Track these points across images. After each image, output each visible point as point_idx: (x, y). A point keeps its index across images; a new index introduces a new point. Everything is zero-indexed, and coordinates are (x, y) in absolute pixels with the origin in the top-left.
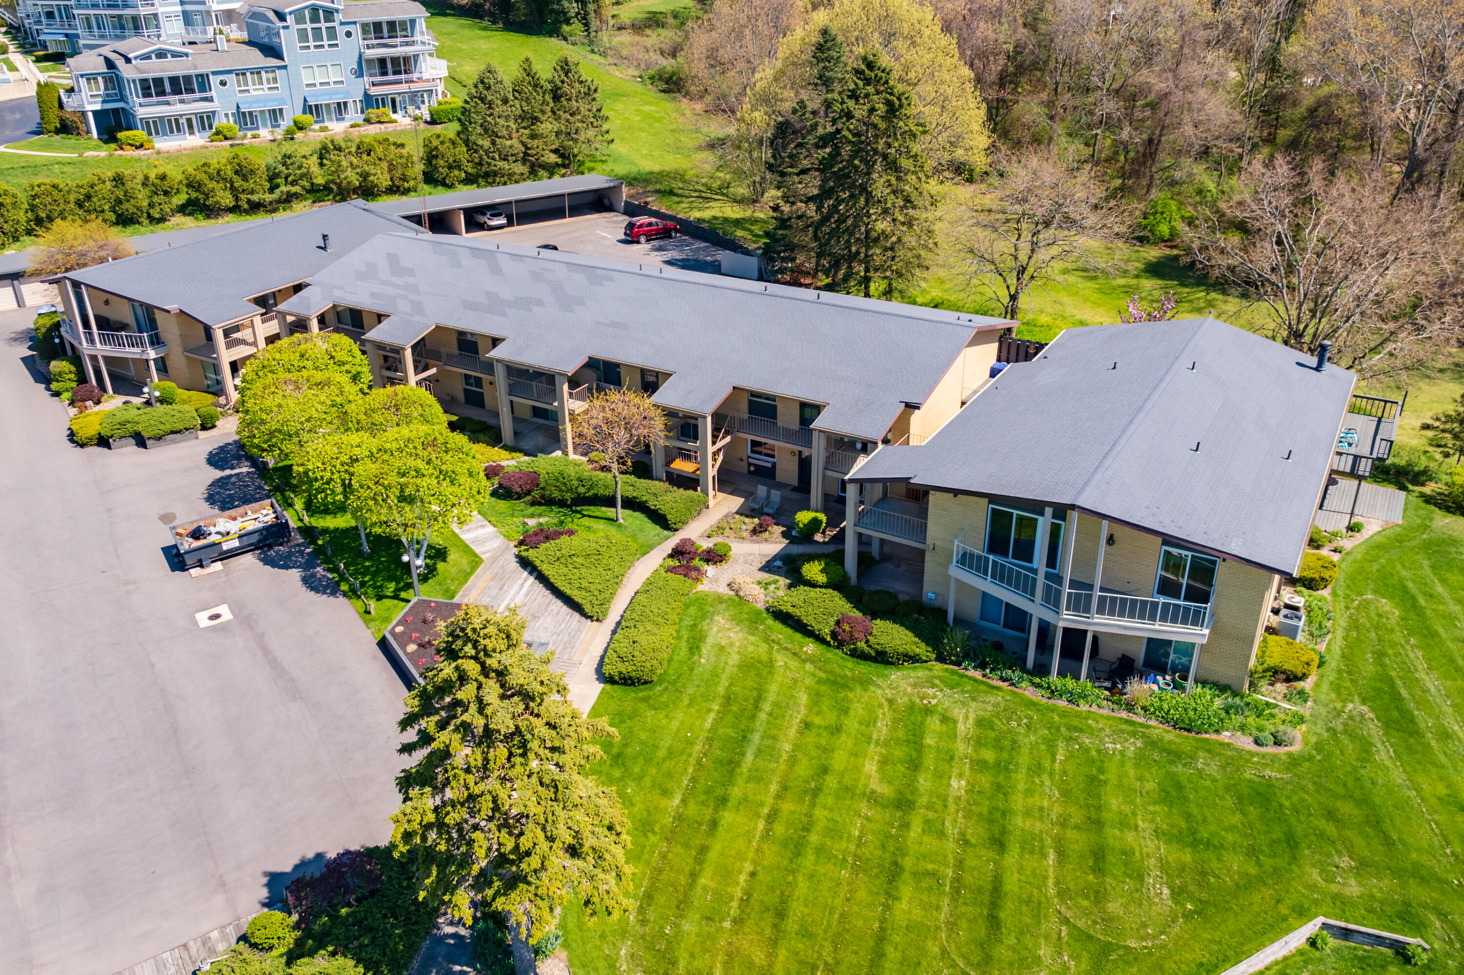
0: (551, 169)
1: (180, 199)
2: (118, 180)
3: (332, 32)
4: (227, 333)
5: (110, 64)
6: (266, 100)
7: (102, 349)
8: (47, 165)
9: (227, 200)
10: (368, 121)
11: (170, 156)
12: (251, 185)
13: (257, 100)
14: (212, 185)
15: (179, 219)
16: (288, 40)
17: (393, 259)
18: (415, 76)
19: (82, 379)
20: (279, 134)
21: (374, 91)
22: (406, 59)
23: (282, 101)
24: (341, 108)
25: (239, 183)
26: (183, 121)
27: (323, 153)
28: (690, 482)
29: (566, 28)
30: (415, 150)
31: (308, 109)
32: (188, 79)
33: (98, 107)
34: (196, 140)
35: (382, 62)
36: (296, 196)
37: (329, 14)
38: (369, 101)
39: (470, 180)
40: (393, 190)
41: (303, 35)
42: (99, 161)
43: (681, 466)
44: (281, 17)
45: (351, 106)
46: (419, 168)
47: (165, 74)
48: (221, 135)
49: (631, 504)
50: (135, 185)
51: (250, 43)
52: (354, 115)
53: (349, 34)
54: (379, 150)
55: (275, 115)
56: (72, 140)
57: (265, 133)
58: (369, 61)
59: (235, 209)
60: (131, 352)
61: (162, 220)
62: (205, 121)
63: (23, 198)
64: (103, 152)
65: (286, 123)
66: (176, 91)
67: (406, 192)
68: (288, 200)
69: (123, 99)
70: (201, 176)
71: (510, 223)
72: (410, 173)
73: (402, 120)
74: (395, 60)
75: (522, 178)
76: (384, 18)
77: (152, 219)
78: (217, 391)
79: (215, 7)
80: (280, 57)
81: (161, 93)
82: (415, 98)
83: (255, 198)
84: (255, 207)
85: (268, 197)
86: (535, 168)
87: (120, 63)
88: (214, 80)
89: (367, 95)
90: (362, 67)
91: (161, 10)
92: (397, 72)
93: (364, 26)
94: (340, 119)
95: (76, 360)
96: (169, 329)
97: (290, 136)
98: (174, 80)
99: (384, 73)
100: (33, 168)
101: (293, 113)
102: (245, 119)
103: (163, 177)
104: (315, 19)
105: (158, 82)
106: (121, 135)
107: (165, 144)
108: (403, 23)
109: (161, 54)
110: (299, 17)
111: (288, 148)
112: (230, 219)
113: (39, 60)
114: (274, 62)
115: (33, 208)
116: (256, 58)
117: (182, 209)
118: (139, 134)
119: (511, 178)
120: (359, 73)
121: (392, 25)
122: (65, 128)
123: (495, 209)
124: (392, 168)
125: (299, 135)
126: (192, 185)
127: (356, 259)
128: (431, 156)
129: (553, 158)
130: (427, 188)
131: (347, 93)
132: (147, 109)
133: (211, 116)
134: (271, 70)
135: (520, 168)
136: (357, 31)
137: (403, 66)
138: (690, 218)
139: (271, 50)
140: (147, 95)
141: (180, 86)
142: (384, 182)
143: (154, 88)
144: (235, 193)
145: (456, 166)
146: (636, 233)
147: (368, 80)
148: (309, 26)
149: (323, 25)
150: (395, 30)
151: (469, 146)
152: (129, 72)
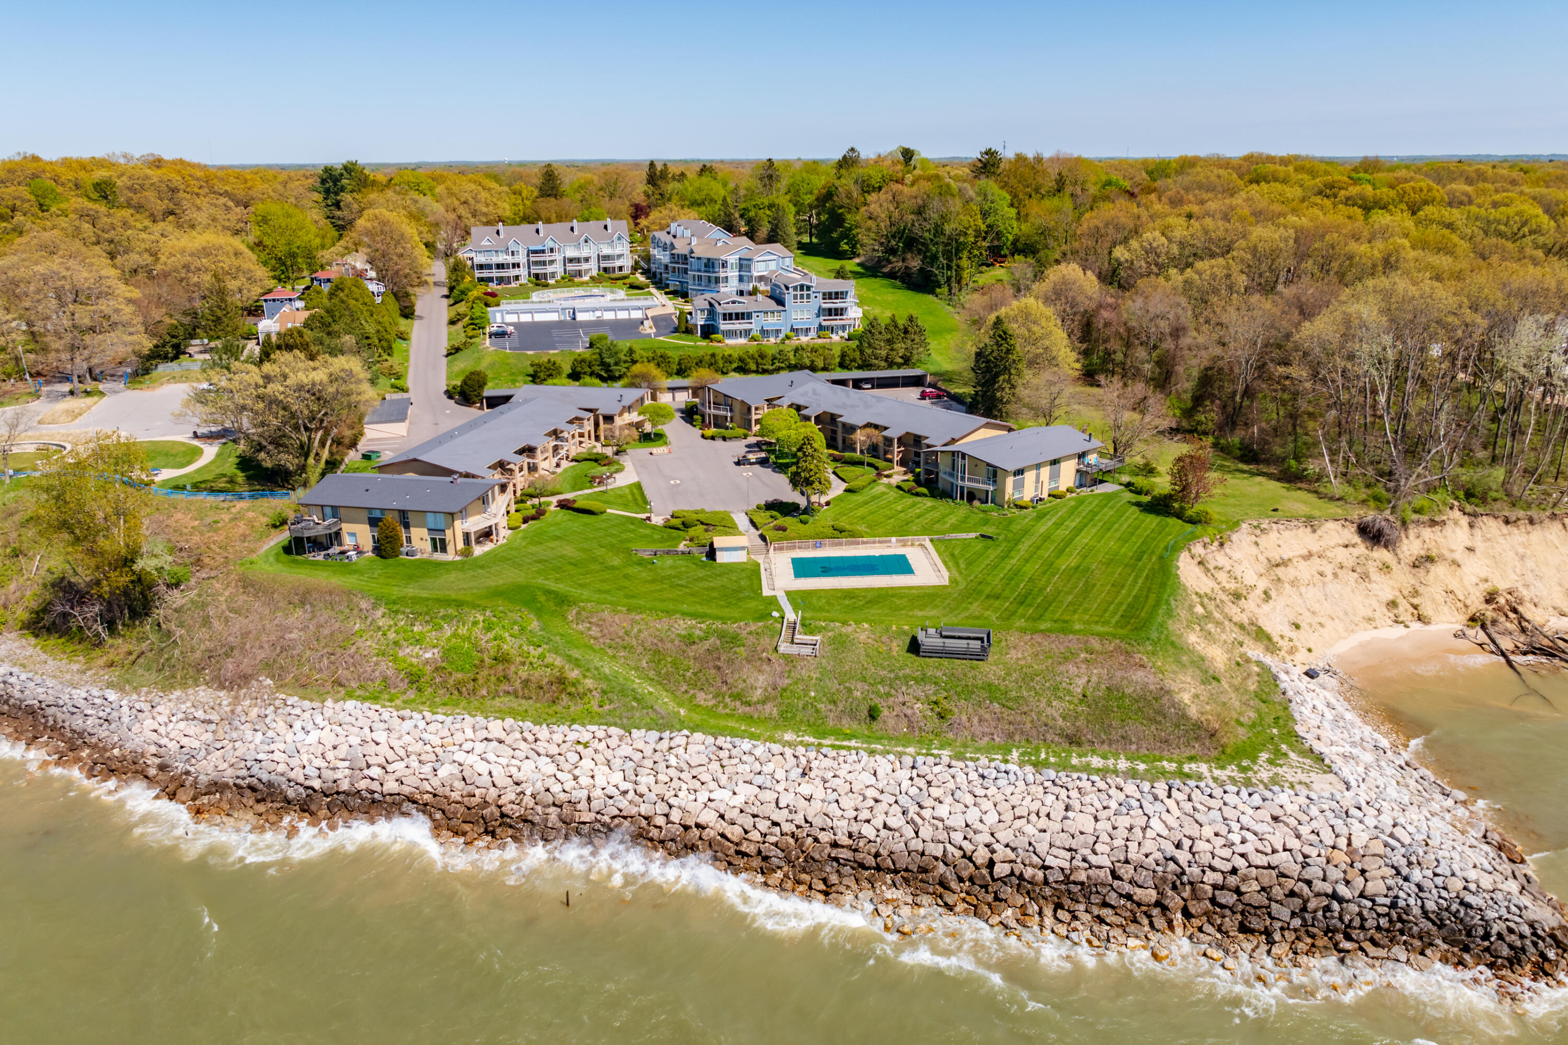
0: (899, 366)
1: (735, 365)
2: (713, 355)
3: (808, 296)
4: (757, 409)
5: (711, 304)
6: (774, 324)
7: (713, 411)
8: (683, 347)
9: (753, 367)
10: (819, 337)
11: (732, 347)
12: (764, 362)
13: (771, 324)
14: (748, 361)
15: (733, 374)
16: (788, 298)
17: (815, 392)
18: (845, 317)
19: (703, 421)
20: (778, 341)
21: (824, 323)
22: (842, 309)
23: (782, 325)
24: (808, 330)
25: (760, 360)
26: (738, 332)
27: (796, 350)
28: (891, 461)
29: (938, 290)
30: (837, 352)
31: (792, 330)
32: (743, 314)
33: (703, 323)
34: (742, 341)
35: (830, 310)
36: (782, 368)
37: (809, 288)
38: (821, 328)
39: (860, 367)
40: (825, 369)
41: (795, 297)
42: (703, 347)
43: (889, 456)
44: (787, 288)
45: (812, 330)
46: (838, 360)
47: (733, 311)
48: (753, 339)
49: (870, 465)
50: (719, 358)
51: (771, 297)
52: (813, 334)
53: (816, 297)
54: (821, 351)
55: (778, 332)
56: (690, 337)
57: (772, 340)
58: (824, 309)
59: (757, 372)
60: (722, 413)
62: (747, 332)
63: (677, 360)
64: (704, 343)
65: (782, 336)
66: (737, 319)
67: (830, 369)
68: (778, 369)
69: (714, 320)
70: (745, 357)
71: (873, 388)
72: (832, 361)
73: (835, 338)
74: (836, 309)
75: (884, 368)
76: (834, 290)
77: (723, 373)
78: (750, 429)
79: (756, 274)
80: (784, 305)
81: (731, 319)
82: (843, 328)
83: (765, 367)
84: (765, 371)
85: (771, 368)
86: (890, 364)
87: (716, 305)
88: (754, 315)
89: (820, 325)
90: (821, 312)
91: (729, 274)
92: (836, 315)
93: (824, 294)
94: (806, 335)
95: (703, 416)
96: (737, 407)
97: (783, 342)
98: (737, 314)
99: (831, 314)
100: (678, 347)
101: (785, 331)
102: (764, 333)
103: (729, 355)
104: (802, 289)
105: (731, 314)
106: (713, 336)
107: (729, 341)
108: (842, 293)
109: (734, 302)
110: (795, 288)
111: (782, 347)
112: (753, 376)
113: (666, 293)
114: (781, 308)
115: (679, 364)
116: (773, 305)
117: (735, 369)
118: (719, 336)
119: (878, 368)
120: (818, 316)
121: (837, 293)
122: (689, 331)
123: (867, 380)
124: (825, 359)
125: (787, 342)
126: (741, 360)
127: (801, 390)
128: (843, 355)
129: (900, 360)
130: (838, 369)
131: (811, 324)
132: (724, 326)
133: (750, 330)
134: (779, 312)
135: (883, 364)
136: (820, 296)
137: (839, 312)
138: (953, 392)
139: (781, 302)
140: (725, 319)
141: (739, 316)
142: (821, 365)
143: (728, 317)
144: (757, 364)
145: (854, 360)
146: (923, 396)
147: (822, 318)
148: (799, 293)
149: (805, 293)
150: (838, 295)
151: (862, 352)
152: (719, 310)
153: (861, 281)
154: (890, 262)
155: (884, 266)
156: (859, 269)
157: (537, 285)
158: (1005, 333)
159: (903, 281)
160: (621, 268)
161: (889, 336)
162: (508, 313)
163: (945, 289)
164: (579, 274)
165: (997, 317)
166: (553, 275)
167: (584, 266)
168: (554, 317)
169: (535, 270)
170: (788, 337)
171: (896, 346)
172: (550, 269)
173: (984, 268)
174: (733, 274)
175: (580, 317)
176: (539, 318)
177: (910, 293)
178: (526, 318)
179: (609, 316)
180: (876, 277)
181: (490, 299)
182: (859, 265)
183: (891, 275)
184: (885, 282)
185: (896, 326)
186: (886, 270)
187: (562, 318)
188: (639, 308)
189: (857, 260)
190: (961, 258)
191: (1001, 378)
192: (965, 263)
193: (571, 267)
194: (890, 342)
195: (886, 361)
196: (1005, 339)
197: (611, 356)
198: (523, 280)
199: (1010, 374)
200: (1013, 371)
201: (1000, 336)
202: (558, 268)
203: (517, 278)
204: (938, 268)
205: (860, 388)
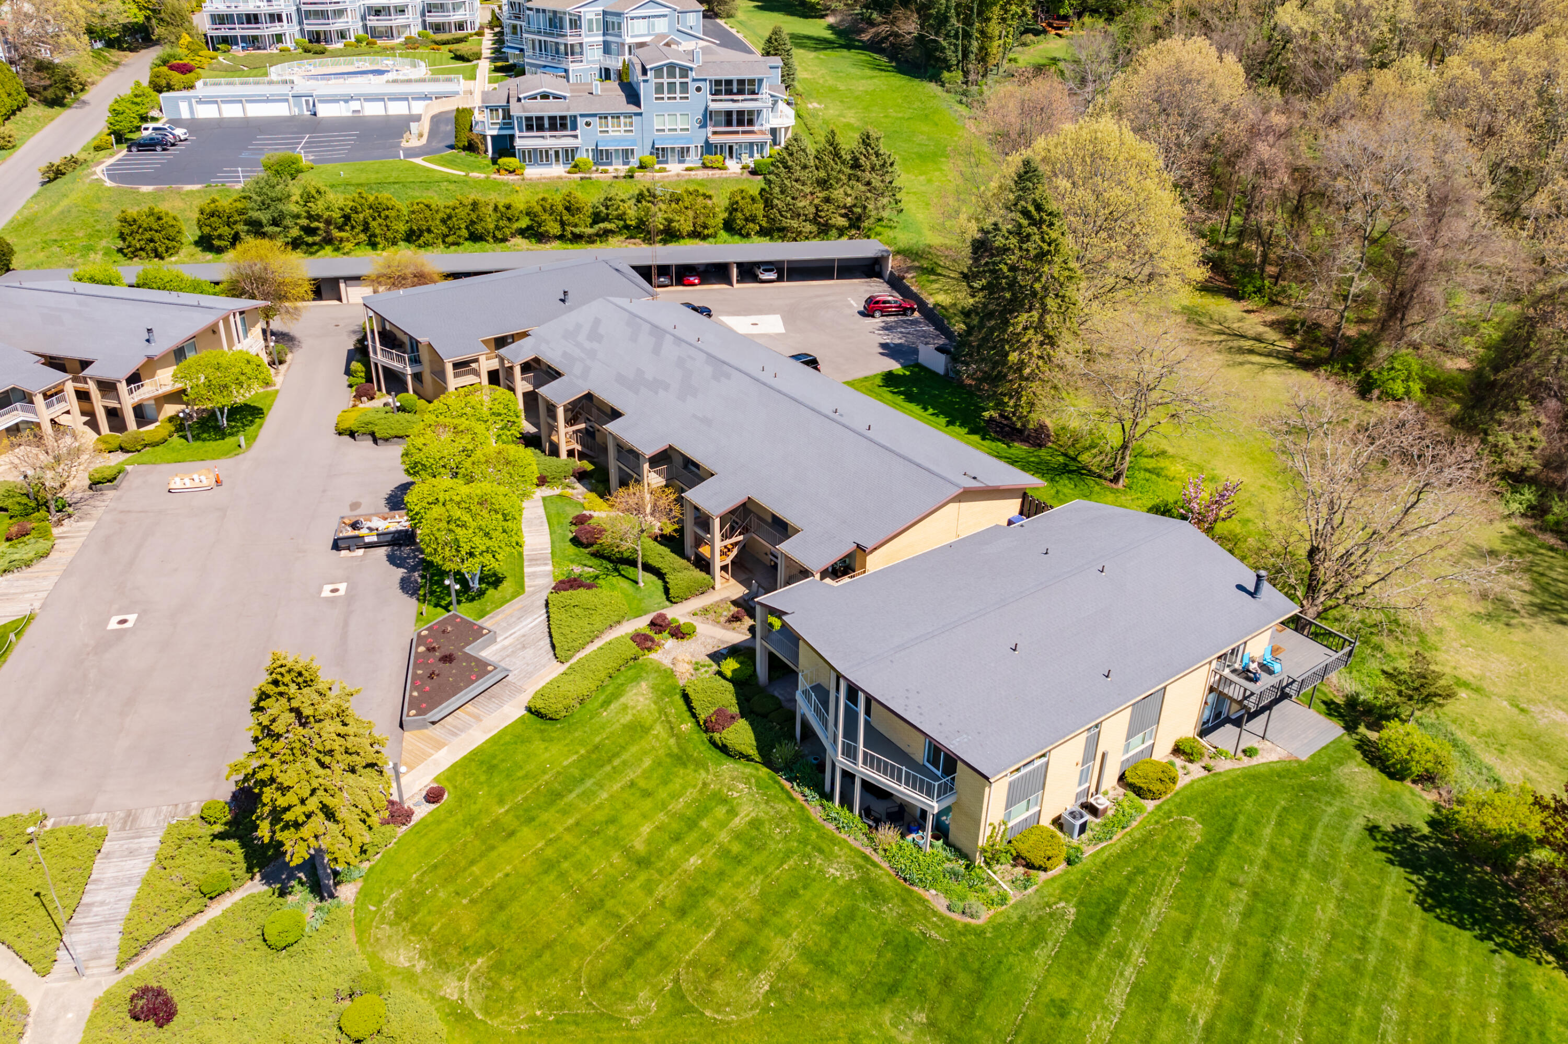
0: (842, 230)
1: (524, 223)
3: (684, 86)
5: (508, 99)
6: (622, 140)
8: (441, 181)
9: (555, 229)
10: (705, 166)
11: (530, 185)
12: (576, 219)
13: (615, 140)
14: (545, 216)
15: (519, 241)
16: (646, 91)
18: (755, 128)
20: (623, 171)
21: (714, 139)
22: (751, 112)
23: (634, 142)
24: (683, 153)
25: (566, 217)
26: (552, 153)
29: (945, 76)
30: (721, 202)
31: (655, 151)
32: (562, 119)
33: (495, 132)
34: (558, 170)
35: (729, 114)
36: (611, 232)
37: (685, 71)
38: (709, 148)
39: (764, 232)
40: (695, 234)
41: (659, 88)
42: (476, 182)
44: (645, 71)
45: (692, 151)
46: (723, 218)
47: (546, 114)
48: (576, 168)
49: (657, 572)
52: (693, 159)
53: (699, 89)
55: (627, 154)
56: (468, 159)
57: (611, 171)
58: (715, 114)
59: (561, 237)
60: (398, 366)
61: (504, 240)
62: (569, 154)
64: (485, 174)
65: (634, 162)
66: (553, 127)
67: (705, 238)
69: (511, 129)
70: (538, 209)
71: (780, 279)
72: (711, 222)
73: (733, 166)
74: (740, 113)
75: (807, 238)
76: (735, 76)
77: (496, 239)
79: (629, 40)
80: (638, 105)
81: (540, 128)
82: (749, 150)
83: (577, 231)
84: (577, 238)
85: (589, 231)
86: (824, 230)
88: (581, 122)
89: (707, 142)
90: (708, 117)
91: (586, 40)
92: (740, 123)
93: (718, 82)
94: (681, 161)
96: (421, 355)
98: (552, 119)
99: (729, 123)
100: (429, 182)
101: (641, 153)
102: (602, 156)
103: (508, 207)
104: (671, 74)
105: (539, 119)
106: (503, 160)
107: (532, 172)
108: (751, 82)
109: (545, 96)
110: (658, 71)
112: (557, 244)
114: (633, 109)
116: (619, 102)
117: (522, 232)
118: (515, 161)
119: (797, 236)
120: (703, 125)
121: (741, 83)
122: (471, 147)
123: (769, 266)
124: (695, 216)
128: (733, 209)
129: (842, 222)
130: (723, 234)
131: (690, 140)
132: (524, 141)
133: (574, 150)
134: (629, 116)
135: (809, 227)
136: (706, 86)
137: (745, 119)
138: (931, 301)
139: (633, 97)
140: (530, 128)
141: (559, 124)
142: (687, 227)
143: (535, 124)
144: (563, 224)
145: (752, 219)
146: (872, 308)
147: (710, 129)
148: (665, 80)
149: (678, 80)
150: (747, 87)
151: (768, 204)
152: (516, 110)
153: (822, 55)
154: (871, 23)
155: (863, 31)
156: (828, 35)
157: (307, 51)
158: (1039, 208)
159: (892, 58)
160: (460, 26)
161: (822, 174)
162: (200, 102)
163: (958, 76)
164: (389, 33)
165: (1027, 163)
166: (342, 35)
167: (397, 21)
168: (280, 110)
169: (312, 26)
170: (642, 167)
171: (838, 194)
172: (337, 25)
173: (1030, 37)
174: (592, 39)
175: (325, 111)
176: (256, 111)
177: (898, 81)
178: (232, 111)
179: (373, 110)
180: (849, 47)
181: (176, 77)
182: (831, 27)
183: (874, 46)
184: (863, 56)
185: (837, 155)
186: (865, 37)
187: (296, 111)
188: (426, 97)
189: (831, 20)
190: (988, 20)
191: (1023, 318)
192: (994, 28)
193: (373, 22)
194: (823, 183)
195: (814, 221)
196: (1038, 223)
197: (264, 206)
198: (289, 44)
199: (1045, 311)
200: (1051, 303)
201: (1026, 213)
202: (352, 23)
203: (279, 38)
204: (947, 35)
205: (756, 279)
